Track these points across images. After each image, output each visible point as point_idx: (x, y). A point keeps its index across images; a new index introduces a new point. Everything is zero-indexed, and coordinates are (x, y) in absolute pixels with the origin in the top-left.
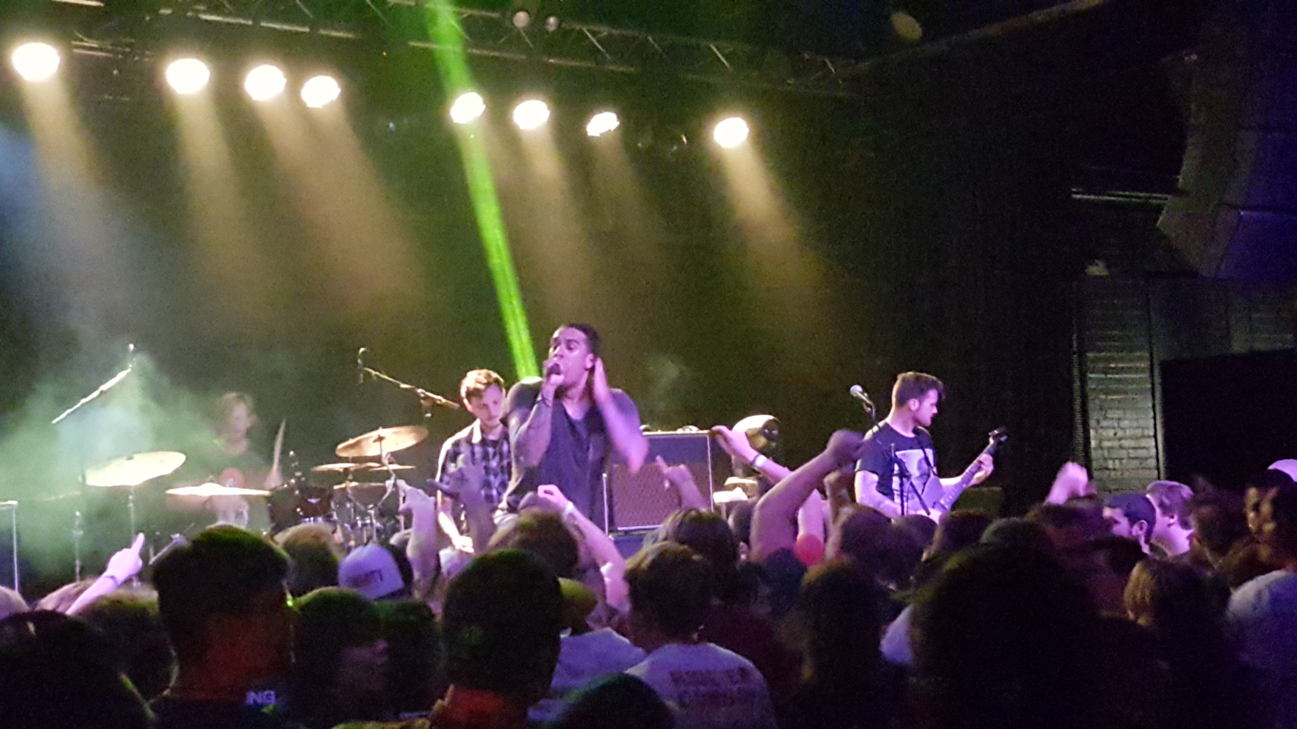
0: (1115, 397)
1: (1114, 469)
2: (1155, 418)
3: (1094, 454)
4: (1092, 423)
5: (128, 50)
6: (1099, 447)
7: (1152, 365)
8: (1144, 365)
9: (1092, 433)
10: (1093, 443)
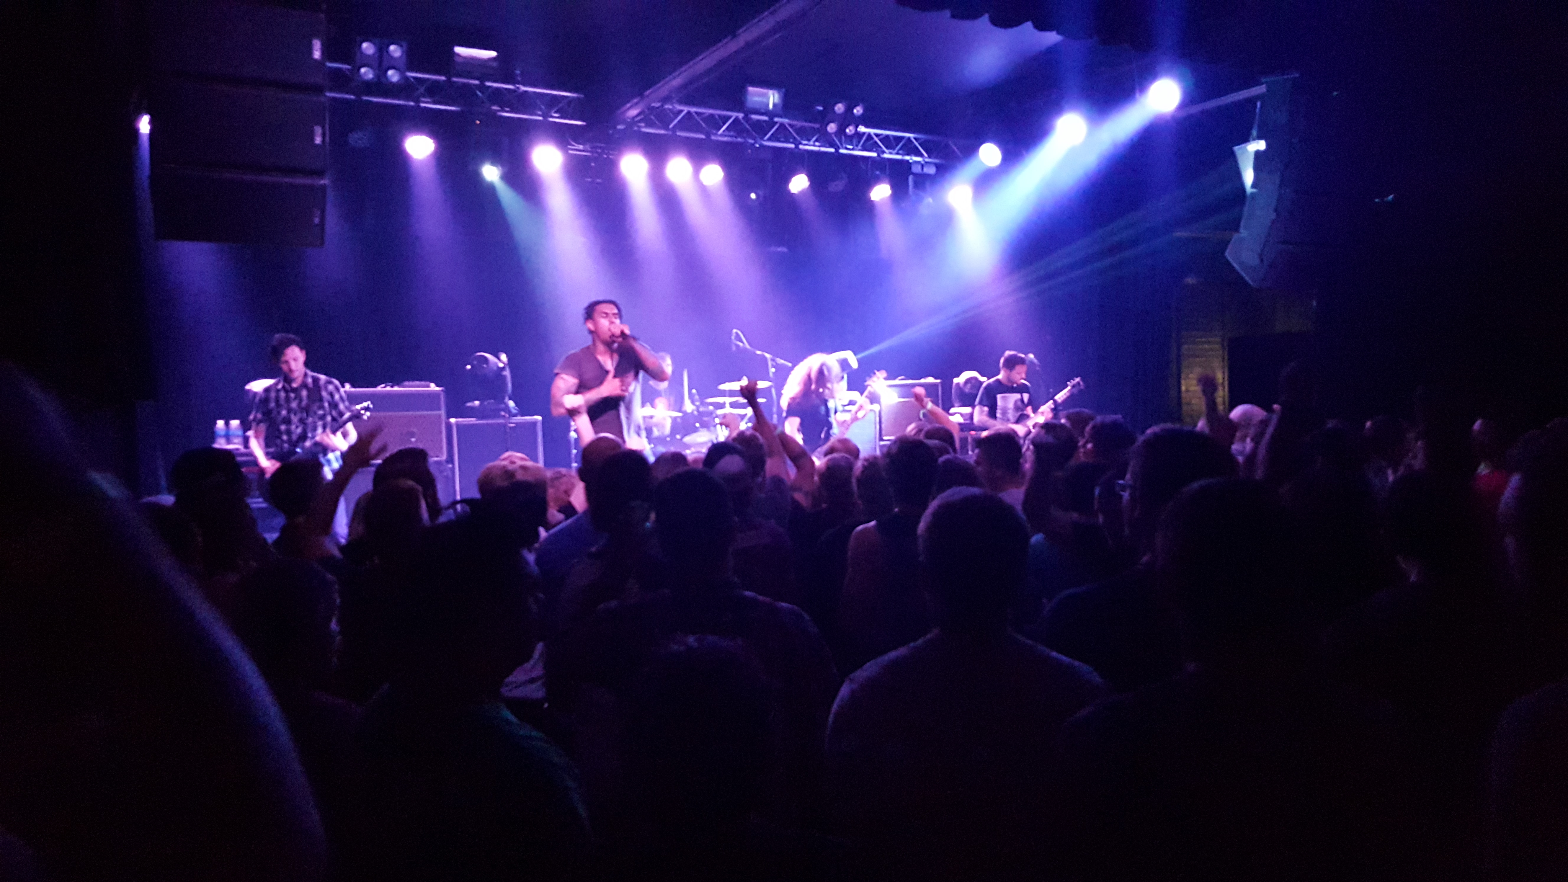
0: (1198, 359)
1: (1196, 404)
2: (1224, 373)
3: (1184, 395)
4: (1183, 376)
5: (599, 151)
6: (1187, 391)
7: (1223, 340)
8: (1218, 340)
9: (1183, 382)
10: (1183, 388)
